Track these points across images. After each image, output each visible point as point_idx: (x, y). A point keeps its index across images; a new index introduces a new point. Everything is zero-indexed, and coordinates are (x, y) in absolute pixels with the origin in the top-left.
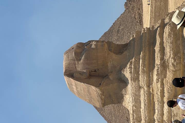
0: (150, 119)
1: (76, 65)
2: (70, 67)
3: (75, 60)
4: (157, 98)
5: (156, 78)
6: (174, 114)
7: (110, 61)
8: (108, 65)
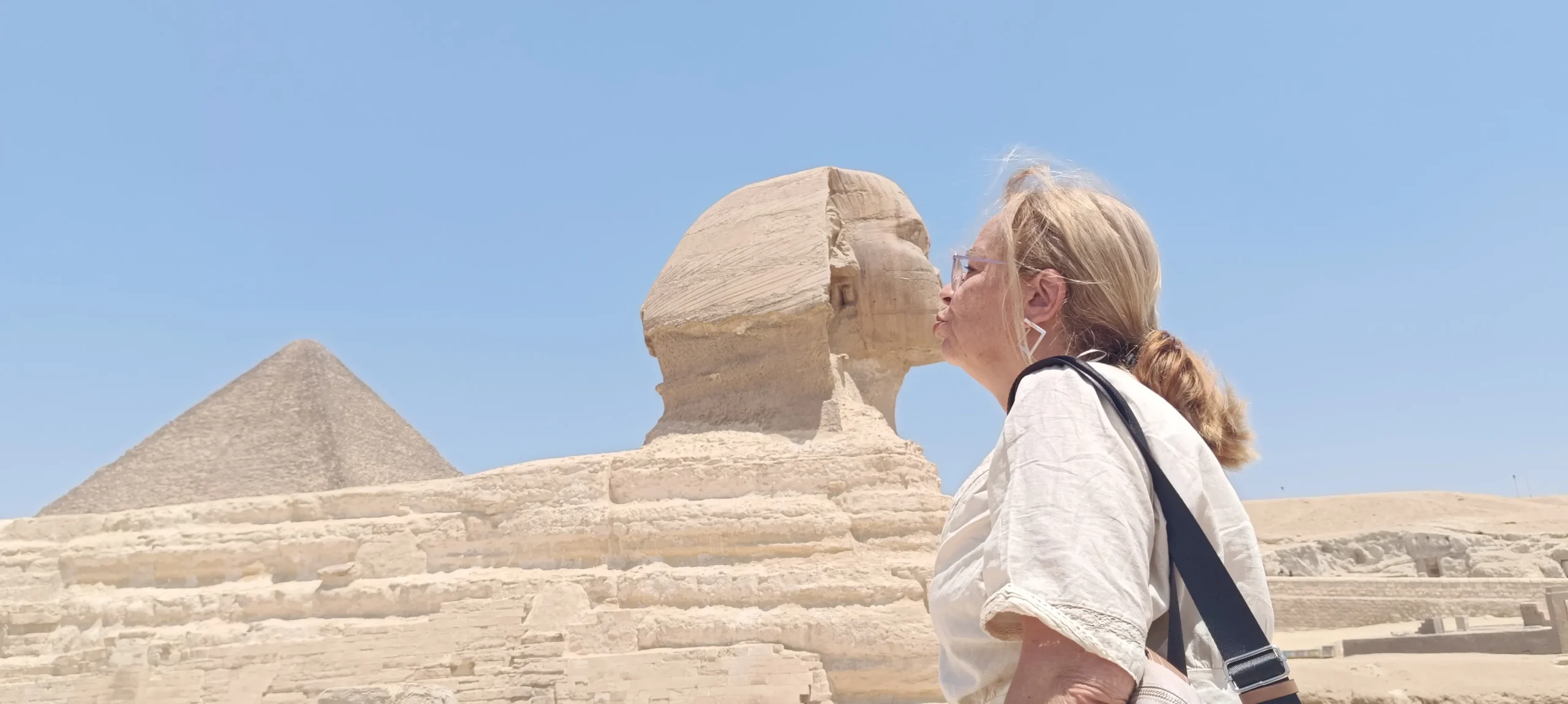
0: (642, 542)
1: (874, 222)
2: (865, 197)
3: (898, 217)
4: (795, 570)
5: (921, 565)
6: (712, 660)
7: (886, 370)
8: (871, 361)
